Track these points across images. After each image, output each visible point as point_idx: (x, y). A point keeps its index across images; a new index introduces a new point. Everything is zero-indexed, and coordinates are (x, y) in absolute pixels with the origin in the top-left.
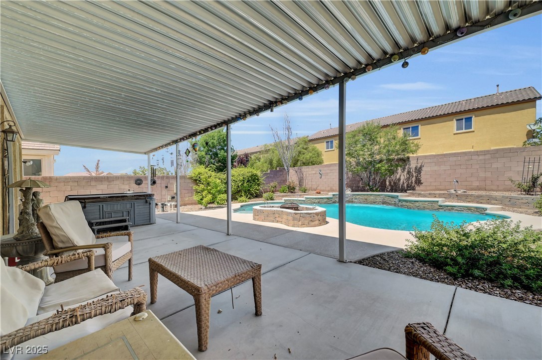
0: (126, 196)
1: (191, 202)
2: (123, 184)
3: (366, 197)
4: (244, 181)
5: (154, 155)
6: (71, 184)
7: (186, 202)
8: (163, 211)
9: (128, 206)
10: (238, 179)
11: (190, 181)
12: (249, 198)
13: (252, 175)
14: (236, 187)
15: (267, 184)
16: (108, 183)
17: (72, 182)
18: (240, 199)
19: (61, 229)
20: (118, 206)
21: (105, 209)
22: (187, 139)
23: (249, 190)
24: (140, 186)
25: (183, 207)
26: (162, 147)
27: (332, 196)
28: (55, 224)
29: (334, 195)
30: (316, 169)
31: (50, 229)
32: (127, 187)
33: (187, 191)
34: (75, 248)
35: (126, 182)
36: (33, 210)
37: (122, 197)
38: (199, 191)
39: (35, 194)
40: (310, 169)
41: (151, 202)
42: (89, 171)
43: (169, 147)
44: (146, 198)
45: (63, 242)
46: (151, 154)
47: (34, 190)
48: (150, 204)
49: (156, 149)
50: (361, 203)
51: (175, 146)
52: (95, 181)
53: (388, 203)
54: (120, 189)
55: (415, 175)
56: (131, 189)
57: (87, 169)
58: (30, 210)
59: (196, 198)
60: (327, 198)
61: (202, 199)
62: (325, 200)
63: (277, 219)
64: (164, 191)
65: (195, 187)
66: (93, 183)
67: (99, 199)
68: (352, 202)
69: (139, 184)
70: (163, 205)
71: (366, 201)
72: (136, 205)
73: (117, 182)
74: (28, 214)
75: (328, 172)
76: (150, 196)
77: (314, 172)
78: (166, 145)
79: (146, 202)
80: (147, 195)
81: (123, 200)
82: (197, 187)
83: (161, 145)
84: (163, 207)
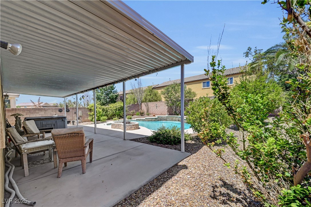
0: (53, 118)
1: (88, 120)
2: (53, 112)
4: (116, 110)
5: (67, 99)
6: (26, 111)
7: (86, 120)
8: (73, 124)
9: (54, 122)
10: (113, 109)
11: (87, 110)
12: (119, 118)
13: (121, 107)
14: (112, 113)
15: (130, 111)
16: (44, 111)
17: (27, 110)
18: (114, 119)
19: (29, 128)
20: (49, 122)
21: (43, 123)
22: (80, 93)
23: (119, 114)
24: (61, 113)
25: (84, 123)
26: (70, 95)
27: (157, 117)
28: (27, 127)
29: (158, 117)
30: (154, 104)
31: (26, 128)
32: (55, 113)
33: (86, 115)
34: (33, 133)
35: (54, 111)
36: (19, 123)
37: (52, 118)
38: (91, 115)
39: (19, 118)
40: (152, 104)
41: (65, 120)
42: (34, 103)
43: (73, 96)
44: (63, 119)
45: (30, 132)
46: (66, 98)
47: (19, 117)
48: (64, 121)
49: (68, 96)
50: (170, 120)
51: (75, 96)
52: (38, 110)
54: (51, 114)
56: (56, 114)
57: (33, 102)
58: (18, 123)
59: (90, 118)
60: (155, 118)
61: (92, 119)
62: (154, 119)
63: (120, 127)
64: (74, 115)
65: (89, 113)
66: (37, 111)
67: (41, 119)
68: (166, 120)
69: (61, 112)
70: (73, 122)
72: (57, 122)
73: (49, 111)
74: (17, 124)
75: (160, 105)
76: (65, 118)
77: (153, 105)
78: (72, 95)
79: (63, 120)
80: (63, 117)
81: (52, 119)
82: (90, 113)
83: (70, 94)
84: (73, 123)
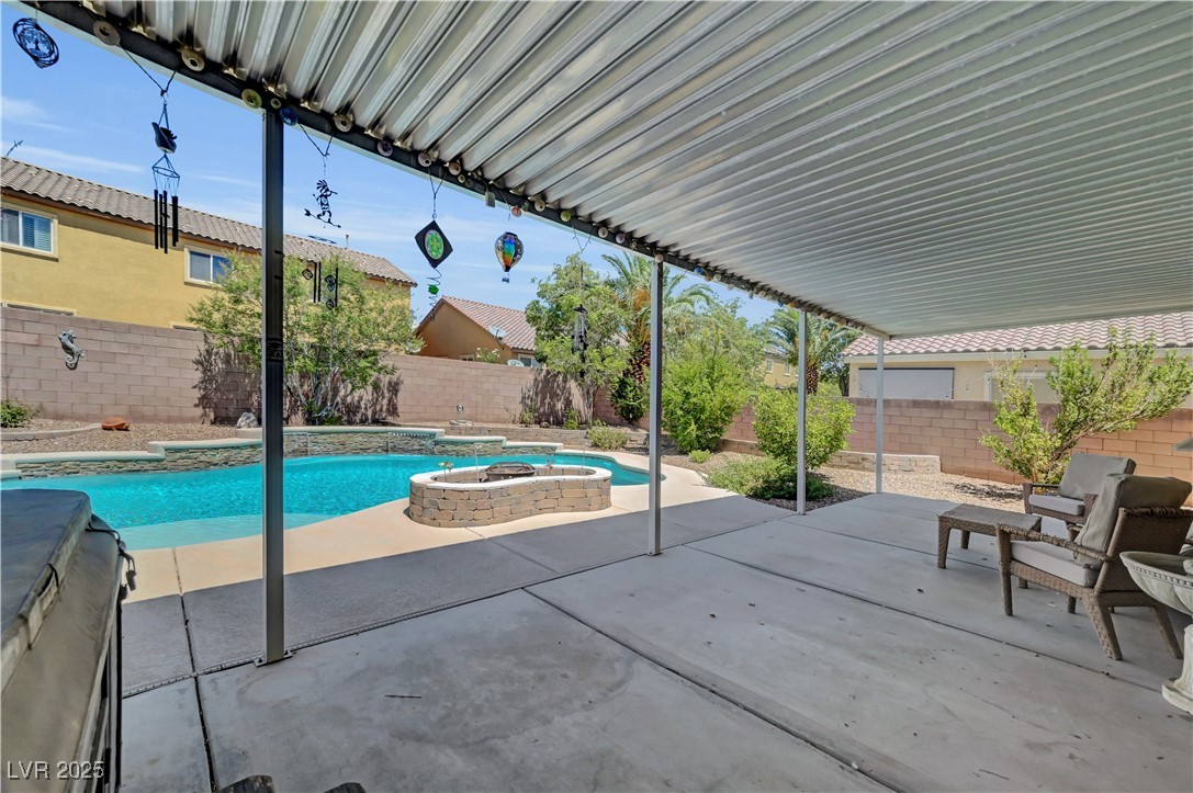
3: (342, 437)
50: (327, 453)
53: (403, 449)
55: (387, 395)
71: (342, 448)
